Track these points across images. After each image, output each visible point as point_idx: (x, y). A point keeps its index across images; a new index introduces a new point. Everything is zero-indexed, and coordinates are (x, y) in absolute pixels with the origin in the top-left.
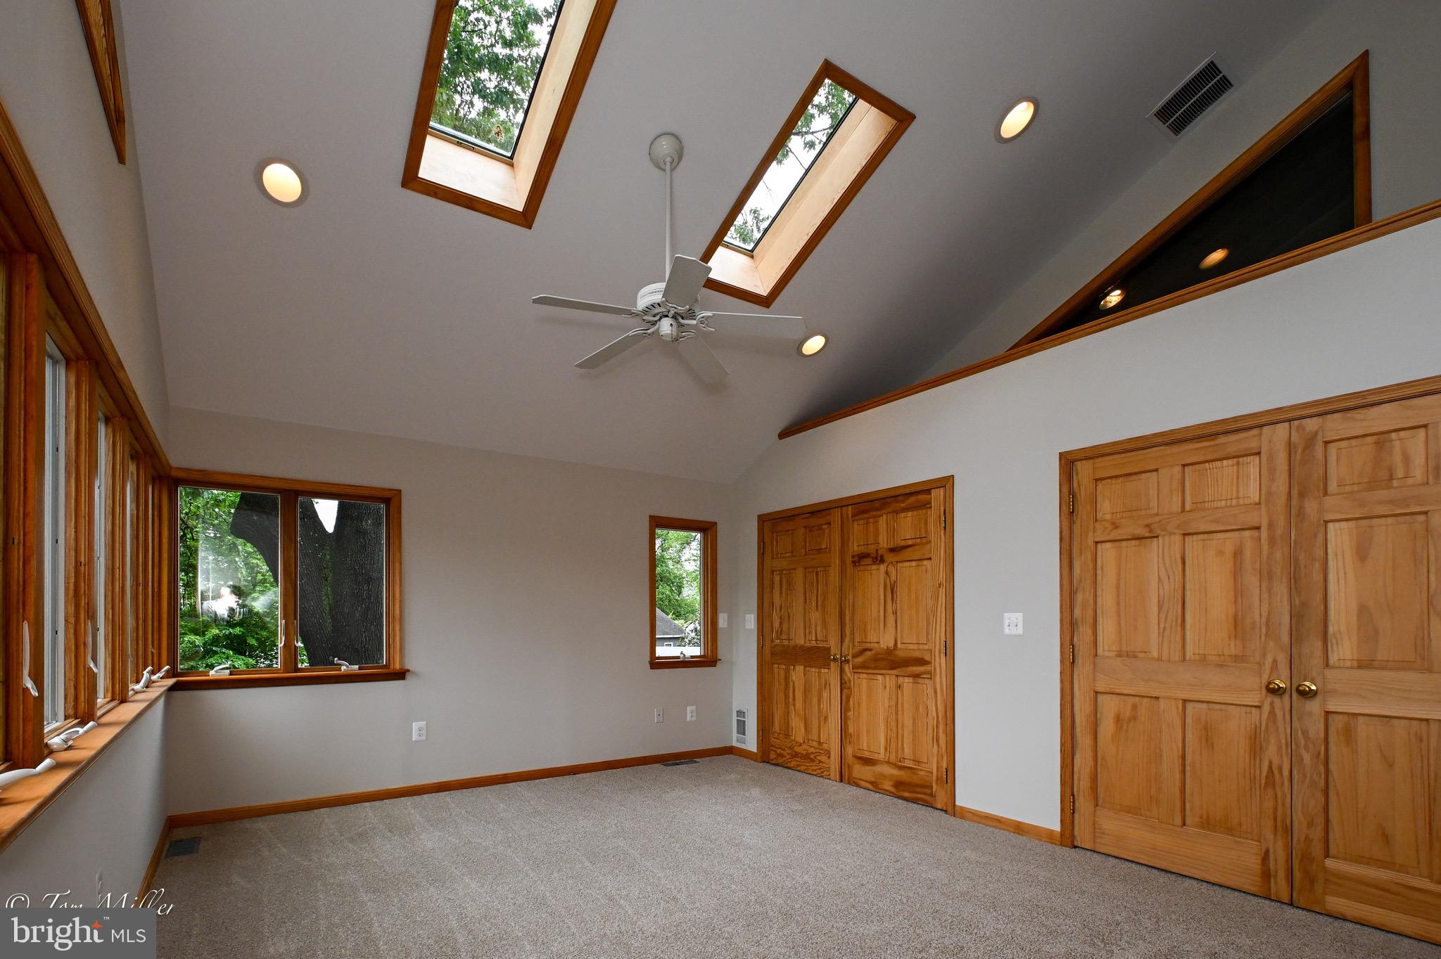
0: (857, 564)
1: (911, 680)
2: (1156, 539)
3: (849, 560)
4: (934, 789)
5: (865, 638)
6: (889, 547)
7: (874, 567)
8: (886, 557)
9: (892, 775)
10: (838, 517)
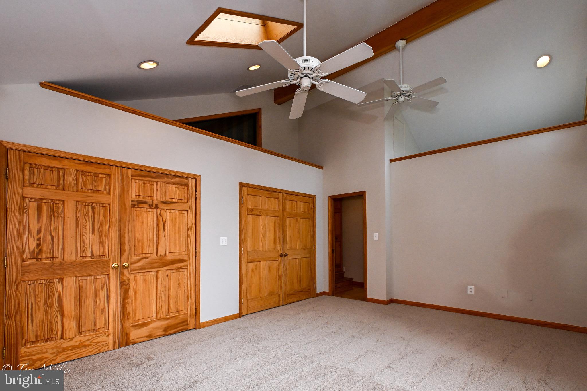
0: (136, 206)
1: (175, 271)
2: (260, 216)
3: (128, 204)
4: (189, 321)
5: (142, 251)
6: (162, 200)
7: (149, 210)
8: (159, 205)
9: (162, 326)
10: (118, 173)
